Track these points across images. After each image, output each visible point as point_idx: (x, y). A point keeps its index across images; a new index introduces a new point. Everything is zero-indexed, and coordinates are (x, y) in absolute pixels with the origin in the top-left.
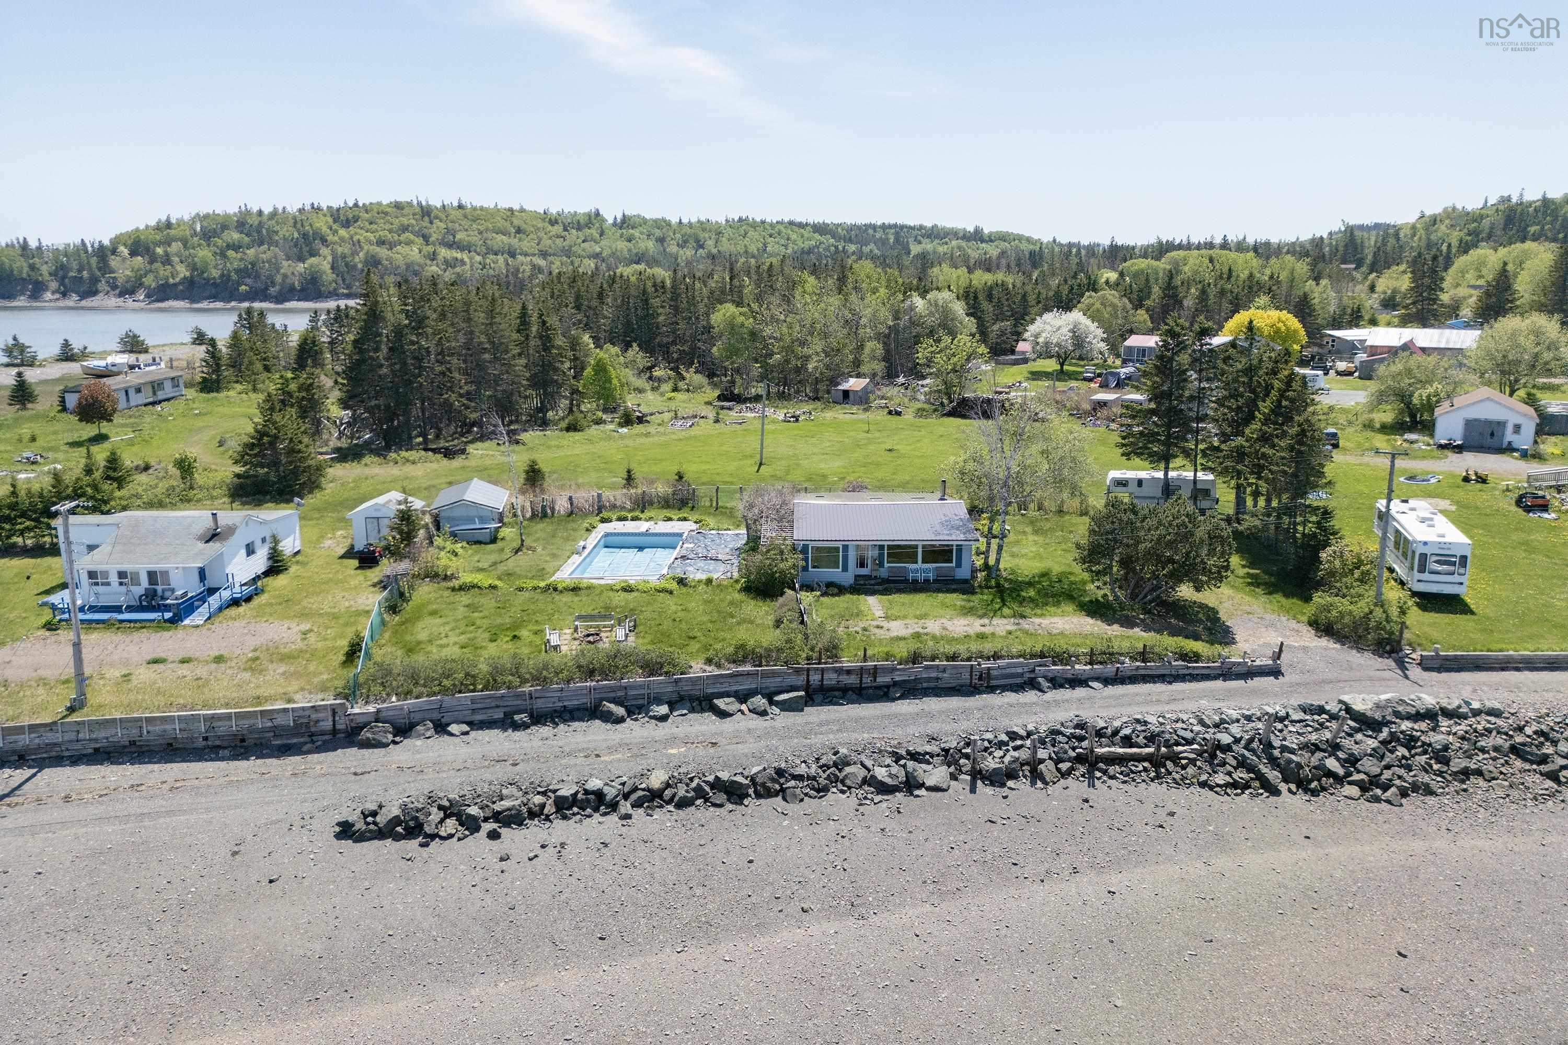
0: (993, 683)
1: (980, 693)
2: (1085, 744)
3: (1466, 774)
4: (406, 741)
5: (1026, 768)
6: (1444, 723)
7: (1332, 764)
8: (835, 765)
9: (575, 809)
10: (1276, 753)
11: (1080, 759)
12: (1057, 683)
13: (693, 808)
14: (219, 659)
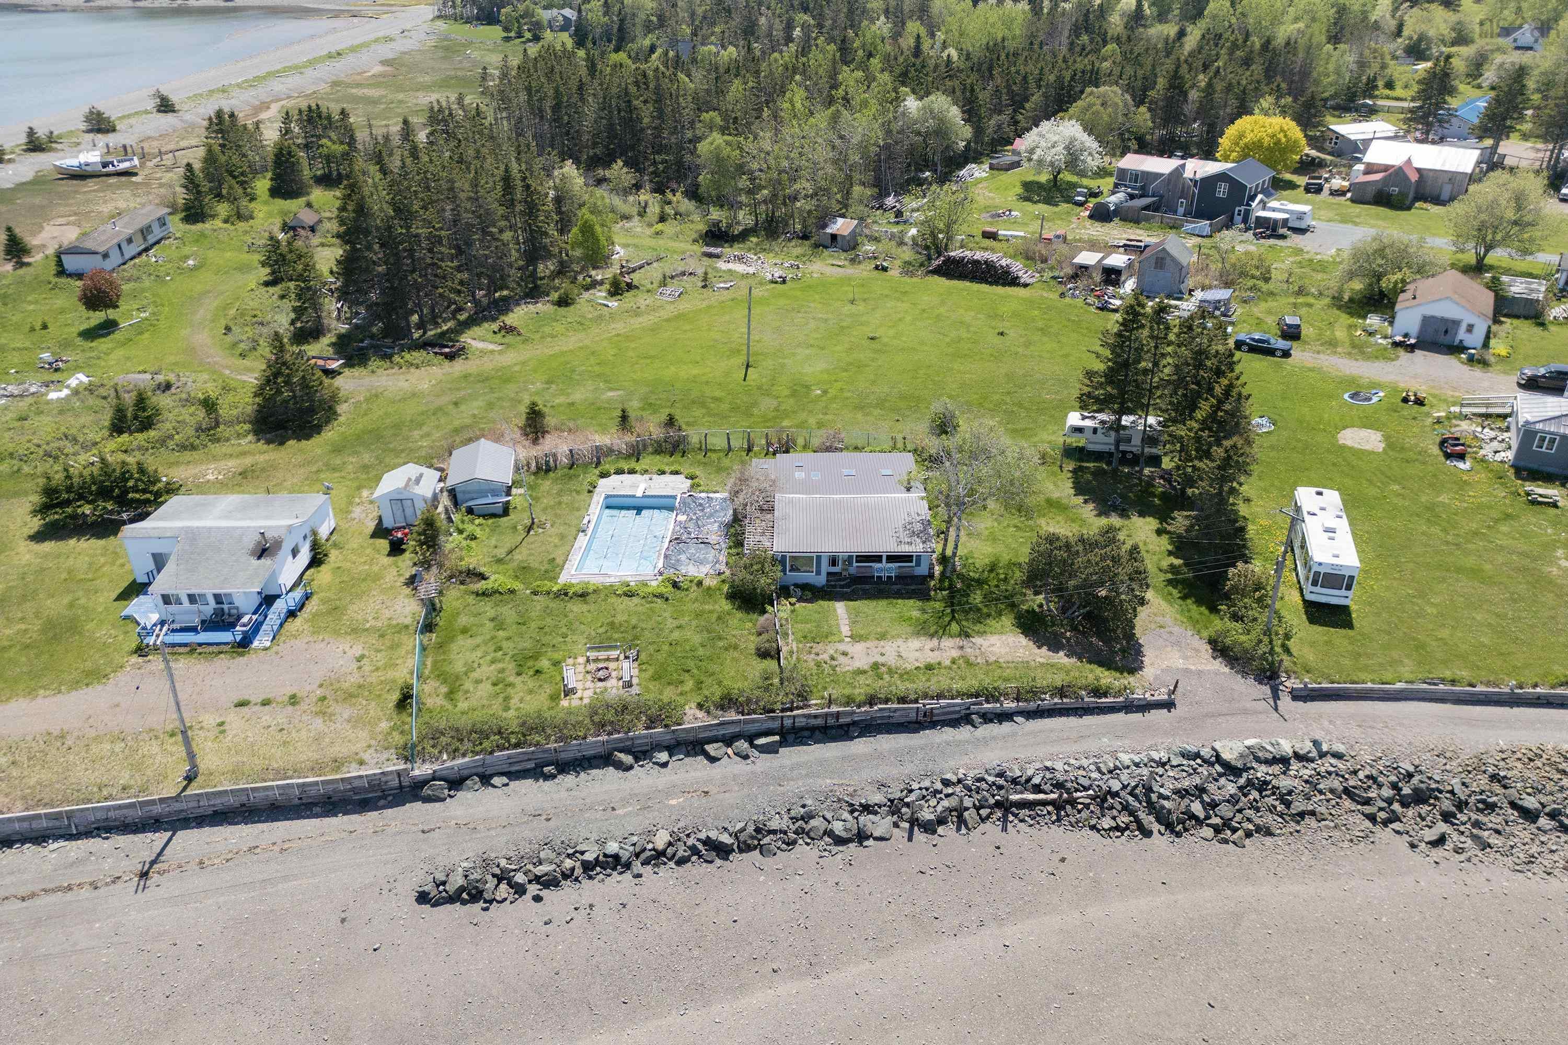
0: (935, 719)
1: (924, 729)
2: (1002, 792)
3: (1302, 815)
4: (460, 794)
5: (954, 813)
6: (1295, 765)
7: (1197, 808)
8: (802, 818)
9: (598, 869)
10: (1154, 797)
11: (998, 804)
12: (988, 718)
13: (690, 864)
14: (294, 700)
